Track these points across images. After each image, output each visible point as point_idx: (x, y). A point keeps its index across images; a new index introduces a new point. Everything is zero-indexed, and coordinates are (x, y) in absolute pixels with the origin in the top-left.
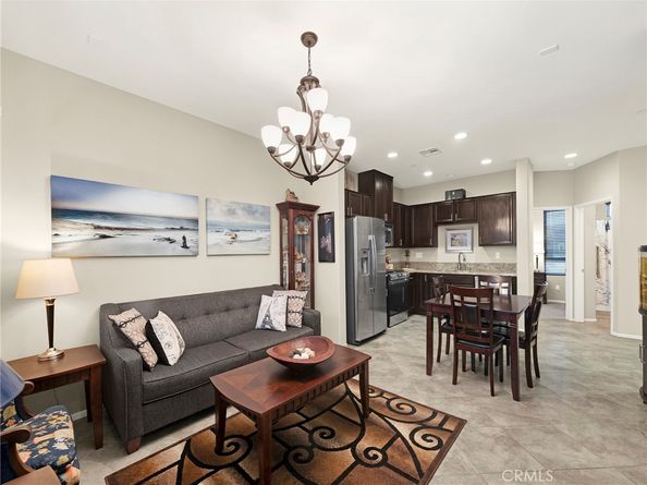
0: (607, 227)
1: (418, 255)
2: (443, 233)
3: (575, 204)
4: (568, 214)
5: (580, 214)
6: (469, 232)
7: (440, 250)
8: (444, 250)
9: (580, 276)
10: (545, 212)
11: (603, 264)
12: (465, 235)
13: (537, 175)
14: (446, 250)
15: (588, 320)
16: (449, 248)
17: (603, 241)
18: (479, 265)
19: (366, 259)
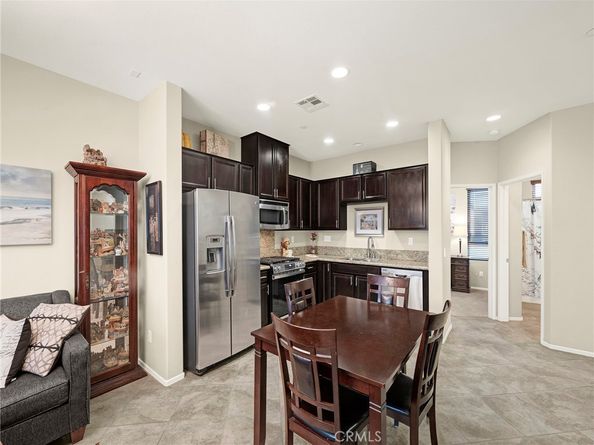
0: (533, 209)
1: (326, 238)
2: (353, 213)
3: (499, 181)
4: (491, 193)
5: (504, 193)
6: (379, 212)
7: (349, 233)
8: (353, 233)
9: (504, 267)
10: (469, 191)
11: (529, 250)
12: (376, 216)
13: (455, 146)
14: (356, 235)
15: (512, 319)
16: (359, 231)
17: (529, 224)
18: (390, 252)
19: (220, 249)
